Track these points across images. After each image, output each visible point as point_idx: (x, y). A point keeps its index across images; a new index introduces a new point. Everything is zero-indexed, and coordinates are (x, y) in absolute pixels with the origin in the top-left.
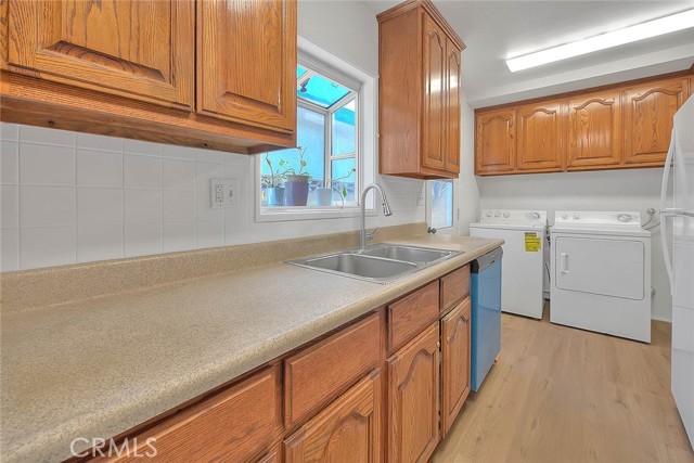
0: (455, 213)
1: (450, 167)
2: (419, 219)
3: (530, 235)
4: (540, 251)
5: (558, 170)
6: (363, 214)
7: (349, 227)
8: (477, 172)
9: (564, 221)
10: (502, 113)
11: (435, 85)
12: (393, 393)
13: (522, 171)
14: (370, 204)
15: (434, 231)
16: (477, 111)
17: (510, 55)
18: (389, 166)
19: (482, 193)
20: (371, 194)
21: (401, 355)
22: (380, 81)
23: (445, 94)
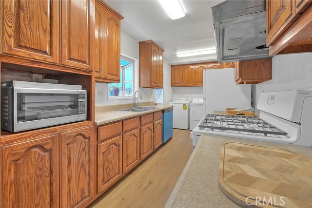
0: (164, 99)
1: (160, 85)
2: (151, 100)
3: (185, 105)
4: (187, 110)
5: (193, 86)
6: (135, 99)
7: (131, 102)
8: (172, 86)
9: (195, 101)
10: (178, 67)
11: (155, 59)
12: (142, 134)
13: (184, 86)
14: (137, 96)
15: (156, 104)
16: (171, 66)
17: (177, 53)
18: (142, 85)
19: (174, 92)
20: (137, 93)
21: (143, 127)
22: (140, 61)
23: (158, 61)
